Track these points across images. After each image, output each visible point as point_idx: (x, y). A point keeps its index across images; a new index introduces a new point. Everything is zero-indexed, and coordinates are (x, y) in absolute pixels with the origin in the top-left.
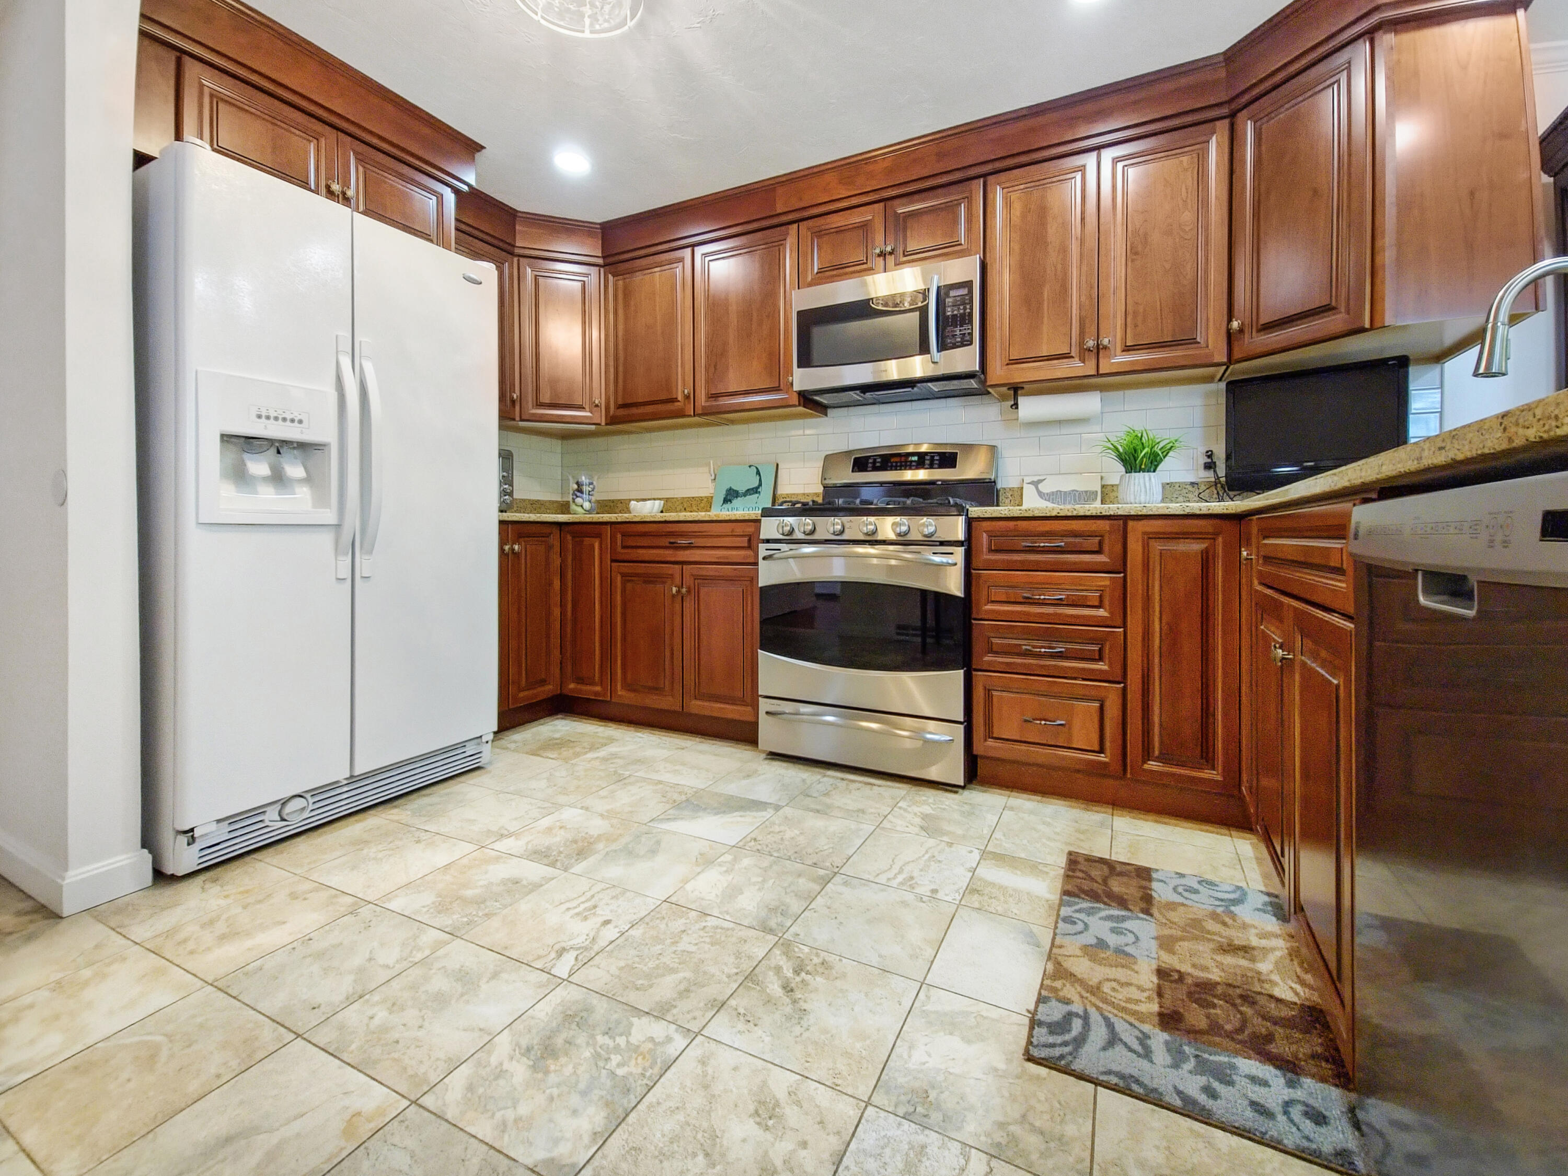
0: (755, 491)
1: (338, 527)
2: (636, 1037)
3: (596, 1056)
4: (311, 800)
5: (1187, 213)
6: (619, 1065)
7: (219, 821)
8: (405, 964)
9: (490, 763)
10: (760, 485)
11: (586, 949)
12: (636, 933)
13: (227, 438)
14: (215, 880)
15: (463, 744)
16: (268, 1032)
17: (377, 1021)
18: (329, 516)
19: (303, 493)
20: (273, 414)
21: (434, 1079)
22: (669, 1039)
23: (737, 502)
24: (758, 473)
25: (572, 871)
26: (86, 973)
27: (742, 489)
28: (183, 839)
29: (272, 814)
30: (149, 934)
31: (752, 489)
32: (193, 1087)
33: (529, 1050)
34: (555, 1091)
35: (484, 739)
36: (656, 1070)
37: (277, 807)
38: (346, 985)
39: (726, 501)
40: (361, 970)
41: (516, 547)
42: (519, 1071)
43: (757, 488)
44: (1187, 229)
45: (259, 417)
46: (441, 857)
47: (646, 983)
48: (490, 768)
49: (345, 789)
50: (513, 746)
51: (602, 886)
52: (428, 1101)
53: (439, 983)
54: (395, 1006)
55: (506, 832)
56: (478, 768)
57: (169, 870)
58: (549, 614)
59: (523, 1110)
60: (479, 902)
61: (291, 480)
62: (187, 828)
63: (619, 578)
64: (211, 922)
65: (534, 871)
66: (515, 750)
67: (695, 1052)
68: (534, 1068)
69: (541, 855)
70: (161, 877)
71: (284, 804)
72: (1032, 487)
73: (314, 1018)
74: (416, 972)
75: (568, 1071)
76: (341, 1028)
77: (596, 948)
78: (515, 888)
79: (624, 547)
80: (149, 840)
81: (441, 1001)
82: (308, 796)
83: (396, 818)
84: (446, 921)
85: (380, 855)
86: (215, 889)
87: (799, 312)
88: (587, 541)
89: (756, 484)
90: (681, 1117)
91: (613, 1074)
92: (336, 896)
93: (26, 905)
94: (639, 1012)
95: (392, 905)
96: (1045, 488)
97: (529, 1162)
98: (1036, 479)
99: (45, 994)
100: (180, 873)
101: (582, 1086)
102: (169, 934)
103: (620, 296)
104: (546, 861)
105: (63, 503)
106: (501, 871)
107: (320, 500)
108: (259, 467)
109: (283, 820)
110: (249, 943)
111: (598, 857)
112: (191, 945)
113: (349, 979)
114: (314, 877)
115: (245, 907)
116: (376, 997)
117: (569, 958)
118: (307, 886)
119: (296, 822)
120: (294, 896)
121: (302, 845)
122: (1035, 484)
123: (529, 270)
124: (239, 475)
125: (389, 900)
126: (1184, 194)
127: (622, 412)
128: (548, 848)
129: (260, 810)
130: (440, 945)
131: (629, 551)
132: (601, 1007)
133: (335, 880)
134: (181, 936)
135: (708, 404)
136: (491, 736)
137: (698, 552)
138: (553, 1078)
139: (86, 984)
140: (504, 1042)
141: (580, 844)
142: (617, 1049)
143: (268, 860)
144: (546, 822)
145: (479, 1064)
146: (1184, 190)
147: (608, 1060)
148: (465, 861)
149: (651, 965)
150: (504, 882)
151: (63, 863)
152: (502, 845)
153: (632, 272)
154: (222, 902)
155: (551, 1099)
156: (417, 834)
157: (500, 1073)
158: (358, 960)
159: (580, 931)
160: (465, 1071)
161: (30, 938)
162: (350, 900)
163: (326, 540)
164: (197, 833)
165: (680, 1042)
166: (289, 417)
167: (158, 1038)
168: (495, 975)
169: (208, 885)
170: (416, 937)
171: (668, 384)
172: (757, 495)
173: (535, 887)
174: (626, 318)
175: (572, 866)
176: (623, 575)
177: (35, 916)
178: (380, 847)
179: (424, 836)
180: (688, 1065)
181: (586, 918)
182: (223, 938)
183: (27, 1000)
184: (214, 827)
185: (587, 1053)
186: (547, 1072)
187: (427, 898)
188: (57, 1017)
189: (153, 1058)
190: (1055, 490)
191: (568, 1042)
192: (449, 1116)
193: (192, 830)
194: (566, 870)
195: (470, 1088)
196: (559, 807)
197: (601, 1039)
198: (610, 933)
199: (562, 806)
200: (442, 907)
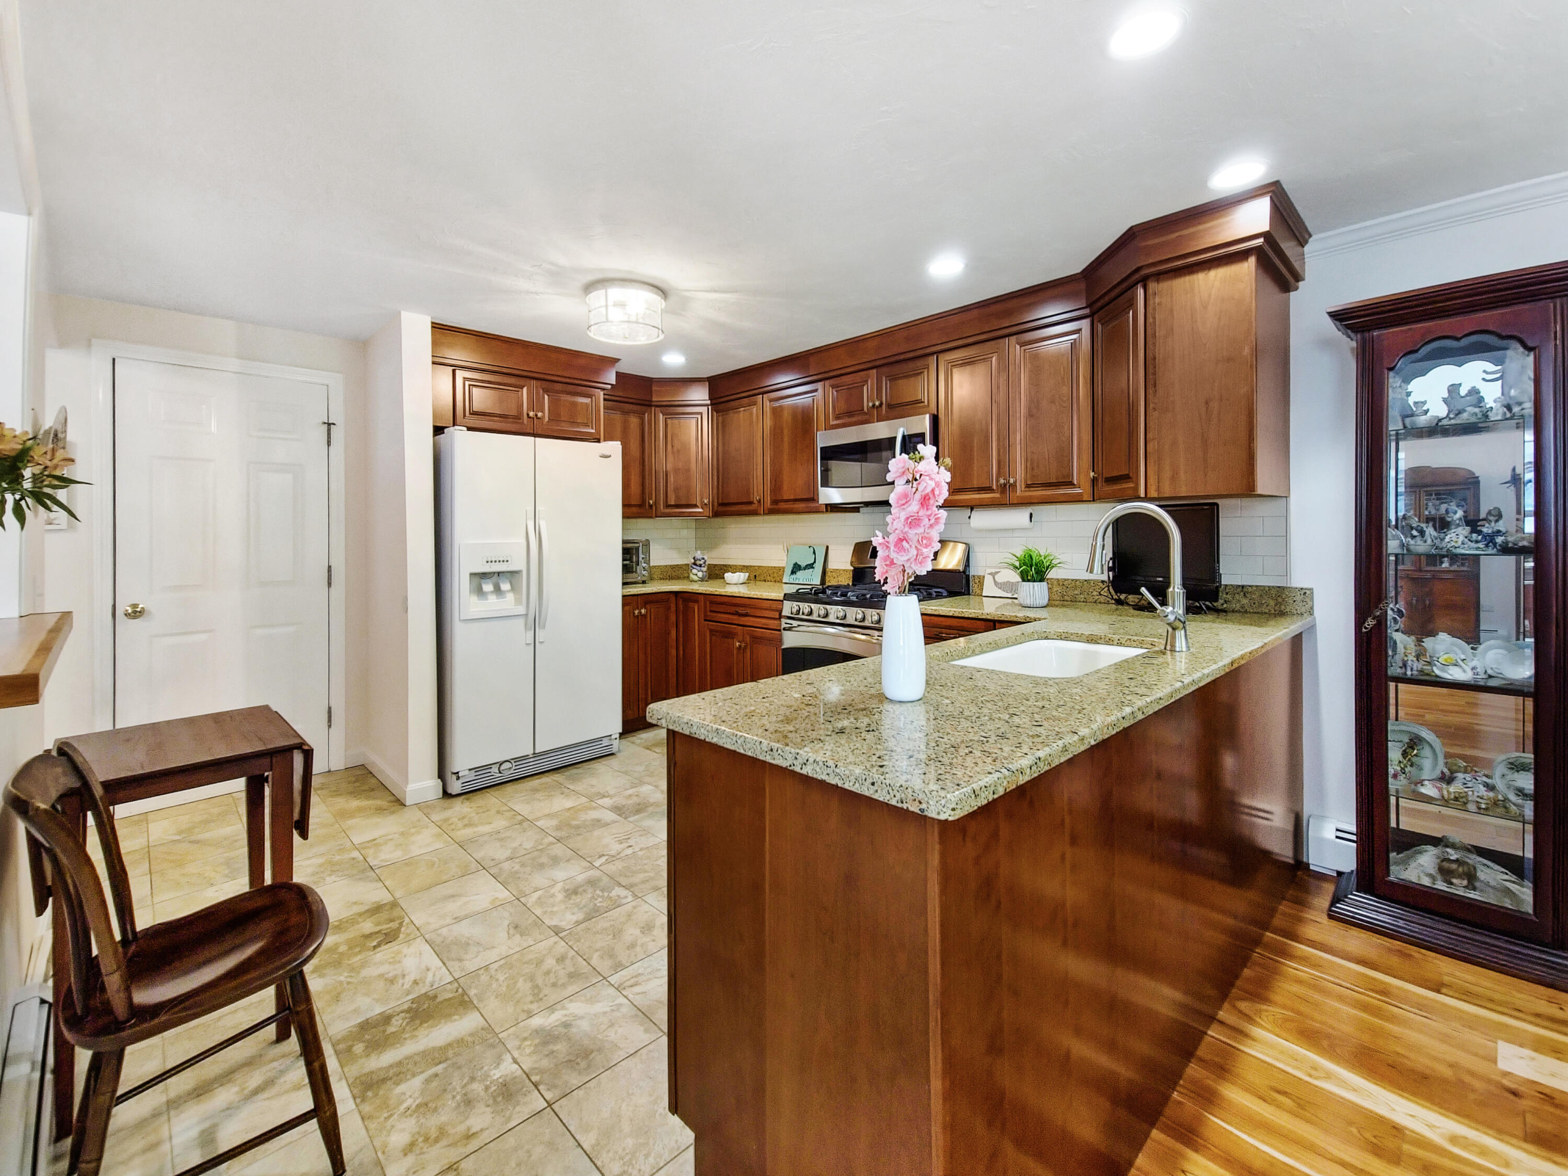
0: (811, 566)
1: (526, 615)
2: (613, 894)
3: (593, 897)
4: (514, 764)
5: (1064, 387)
6: (600, 902)
7: (470, 770)
8: (534, 849)
9: (619, 751)
10: (815, 562)
11: (613, 856)
12: (640, 853)
13: (472, 575)
14: (468, 799)
15: (601, 739)
16: (474, 865)
17: (514, 869)
18: (521, 610)
19: (510, 597)
20: (494, 560)
21: (527, 893)
22: (626, 897)
23: (800, 574)
24: (814, 553)
25: (629, 819)
26: (413, 830)
27: (803, 564)
28: (454, 777)
29: (495, 769)
30: (438, 819)
31: (809, 565)
32: (445, 878)
33: (568, 890)
34: (570, 906)
35: (613, 737)
36: (613, 907)
37: (498, 765)
38: (508, 853)
39: (793, 572)
40: (515, 849)
41: (643, 611)
42: (560, 897)
43: (813, 564)
44: (1065, 399)
45: (487, 562)
46: (569, 803)
47: (630, 874)
48: (618, 755)
49: (531, 760)
50: (638, 741)
51: (638, 829)
52: (522, 900)
53: (544, 860)
54: (523, 865)
55: (606, 794)
56: (612, 754)
57: (449, 791)
58: (667, 652)
59: (555, 909)
60: (578, 827)
61: (504, 592)
62: (456, 771)
63: (708, 632)
64: (463, 818)
65: (610, 816)
66: (639, 745)
67: (634, 903)
68: (566, 897)
69: (618, 810)
70: (446, 794)
71: (501, 764)
72: (991, 577)
73: (492, 863)
74: (536, 853)
75: (578, 900)
76: (501, 869)
77: (618, 857)
78: (598, 823)
79: (711, 611)
80: (441, 775)
81: (542, 866)
82: (512, 761)
83: (555, 779)
84: (558, 834)
85: (542, 798)
86: (467, 803)
87: (822, 448)
88: (691, 604)
89: (812, 561)
90: (612, 923)
91: (595, 904)
92: (515, 815)
93: (392, 798)
94: (620, 885)
95: (537, 823)
96: (999, 578)
97: (549, 925)
98: (994, 571)
99: (397, 836)
100: (454, 793)
101: (581, 906)
102: (446, 820)
103: (720, 425)
104: (618, 813)
105: (407, 611)
106: (593, 815)
107: (518, 602)
108: (488, 587)
109: (500, 773)
110: (475, 829)
111: (646, 814)
112: (453, 827)
113: (509, 851)
114: (510, 804)
115: (477, 814)
116: (517, 860)
117: (604, 859)
118: (506, 808)
119: (507, 775)
120: (498, 812)
121: (510, 788)
122: (993, 575)
123: (661, 415)
124: (479, 592)
125: (537, 821)
126: (1062, 373)
127: (722, 509)
128: (624, 806)
129: (489, 766)
130: (552, 844)
131: (715, 614)
132: (605, 879)
133: (517, 808)
134: (450, 822)
135: (772, 507)
136: (618, 736)
137: (752, 619)
138: (572, 901)
139: (413, 834)
140: (559, 886)
141: (641, 806)
142: (603, 896)
143: (492, 793)
144: (630, 792)
145: (547, 891)
146: (1062, 369)
147: (596, 899)
148: (579, 807)
149: (638, 868)
150: (593, 820)
151: (406, 781)
152: (600, 802)
153: (728, 410)
154: (468, 810)
155: (567, 908)
156: (564, 789)
157: (553, 896)
158: (515, 845)
159: (615, 847)
160: (540, 893)
161: (393, 813)
162: (522, 818)
163: (521, 622)
164: (460, 774)
165: (630, 899)
166: (501, 560)
167: (435, 859)
168: (568, 861)
169: (465, 801)
170: (543, 839)
171: (748, 492)
172: (812, 570)
173: (607, 824)
174: (724, 444)
175: (629, 817)
176: (711, 631)
177: (396, 804)
178: (543, 794)
179: (566, 791)
180: (628, 907)
181: (621, 843)
182: (466, 826)
183: (390, 837)
184: (467, 772)
185: (589, 896)
186: (570, 899)
187: (554, 822)
188: (401, 845)
189: (433, 864)
190: (1006, 581)
191: (584, 891)
192: (528, 906)
193: (458, 773)
194: (626, 818)
195: (539, 898)
196: (642, 783)
197: (598, 892)
198: (629, 851)
199: (644, 783)
200: (558, 828)
